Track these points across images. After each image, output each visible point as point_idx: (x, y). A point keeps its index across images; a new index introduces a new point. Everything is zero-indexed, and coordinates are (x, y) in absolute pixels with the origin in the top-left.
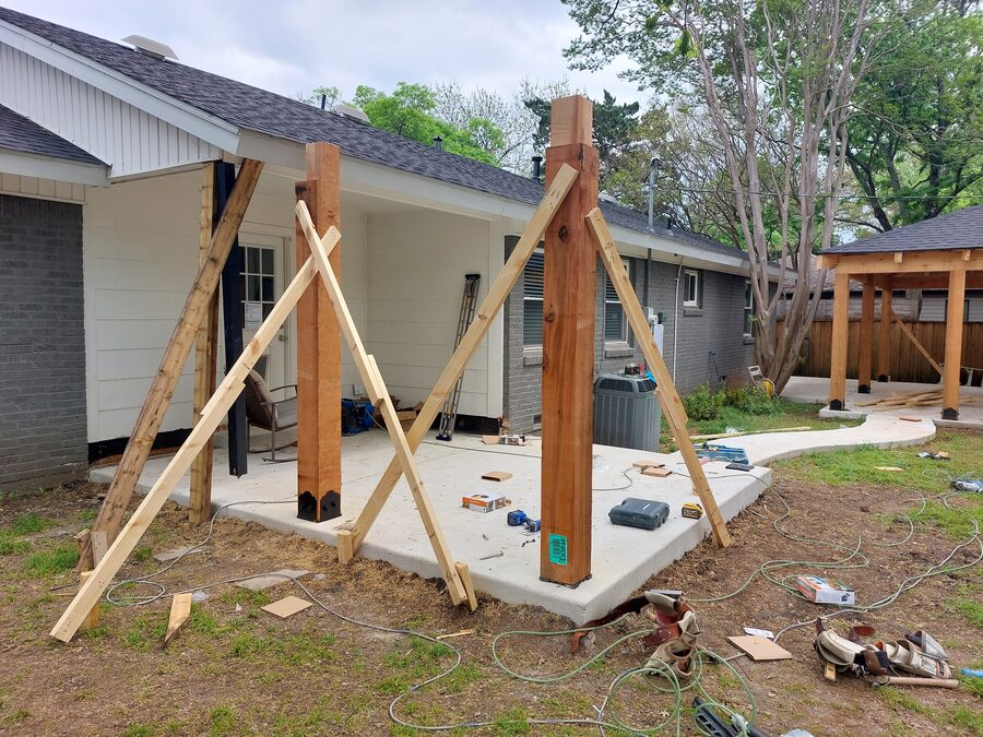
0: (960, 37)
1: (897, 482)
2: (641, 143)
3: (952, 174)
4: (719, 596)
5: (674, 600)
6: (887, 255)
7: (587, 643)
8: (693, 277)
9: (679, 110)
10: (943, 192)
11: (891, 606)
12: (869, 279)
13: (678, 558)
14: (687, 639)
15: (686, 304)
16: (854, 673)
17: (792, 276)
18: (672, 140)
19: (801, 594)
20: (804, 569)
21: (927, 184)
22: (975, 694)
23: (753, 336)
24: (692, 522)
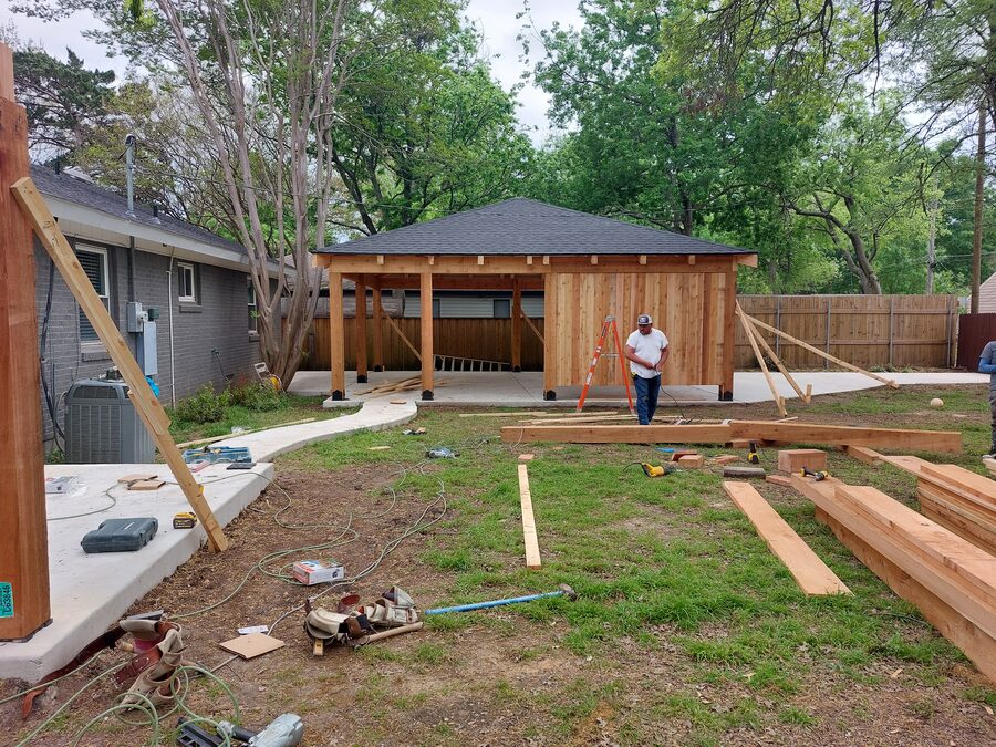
0: (417, 70)
1: (385, 459)
2: (120, 117)
3: (421, 191)
4: (212, 603)
5: (153, 622)
6: (372, 257)
7: (44, 701)
8: (188, 271)
9: (162, 88)
10: (415, 205)
11: (374, 571)
12: (360, 278)
13: (169, 574)
14: (168, 660)
15: (181, 299)
16: (340, 642)
17: (292, 274)
18: (157, 119)
19: (297, 580)
20: (300, 555)
21: (403, 196)
22: (434, 630)
23: (259, 332)
24: (186, 532)
